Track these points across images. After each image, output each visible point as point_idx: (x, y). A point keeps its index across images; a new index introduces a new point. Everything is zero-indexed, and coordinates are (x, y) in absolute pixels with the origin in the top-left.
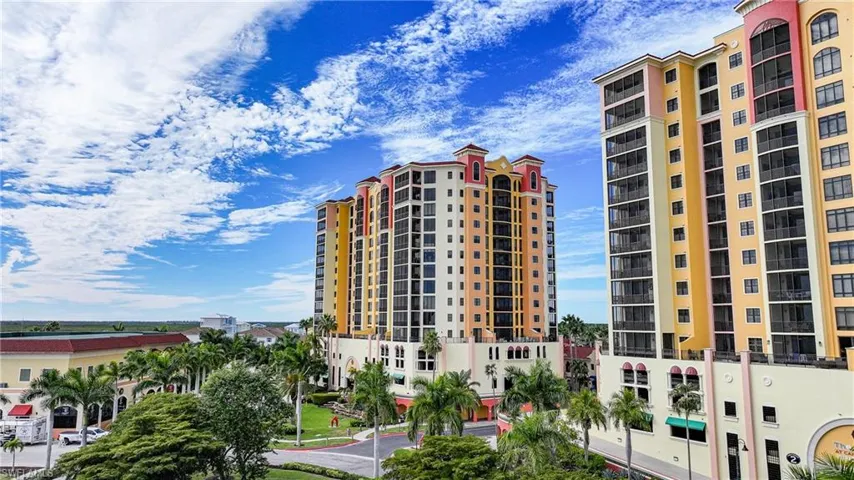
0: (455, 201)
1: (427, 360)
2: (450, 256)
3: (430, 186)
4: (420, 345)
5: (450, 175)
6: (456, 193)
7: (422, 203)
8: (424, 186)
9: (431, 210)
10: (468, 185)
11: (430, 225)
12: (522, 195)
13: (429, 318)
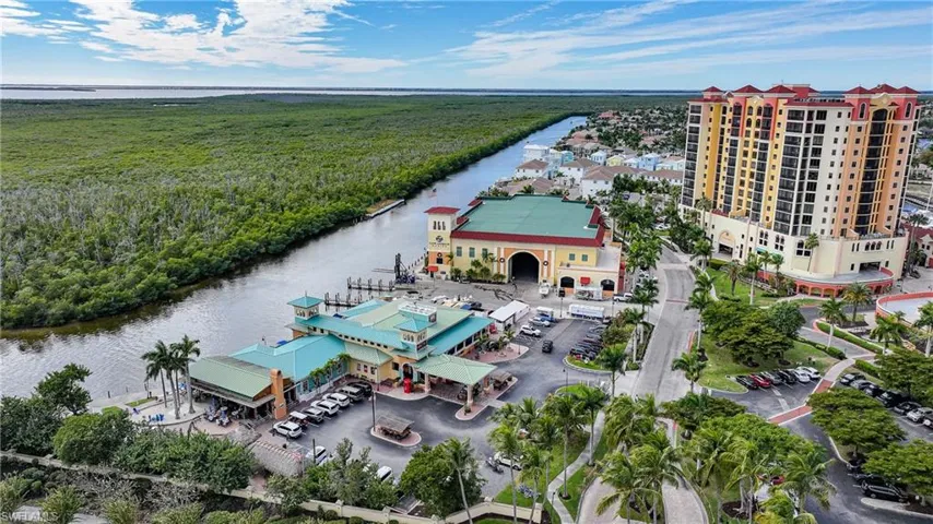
0: (841, 135)
1: (804, 249)
2: (830, 177)
3: (821, 122)
4: (798, 239)
5: (840, 115)
6: (842, 129)
7: (812, 135)
8: (815, 122)
9: (819, 141)
10: (854, 123)
11: (817, 152)
12: (895, 122)
13: (807, 220)
